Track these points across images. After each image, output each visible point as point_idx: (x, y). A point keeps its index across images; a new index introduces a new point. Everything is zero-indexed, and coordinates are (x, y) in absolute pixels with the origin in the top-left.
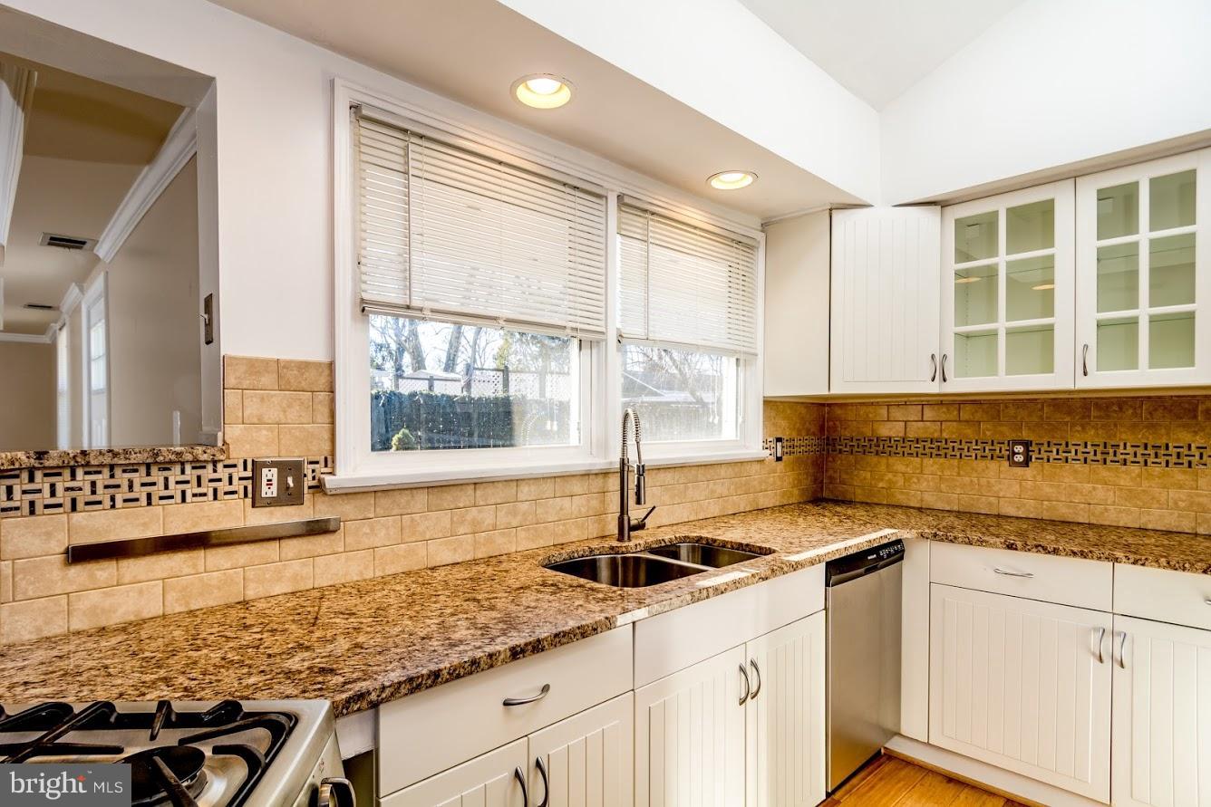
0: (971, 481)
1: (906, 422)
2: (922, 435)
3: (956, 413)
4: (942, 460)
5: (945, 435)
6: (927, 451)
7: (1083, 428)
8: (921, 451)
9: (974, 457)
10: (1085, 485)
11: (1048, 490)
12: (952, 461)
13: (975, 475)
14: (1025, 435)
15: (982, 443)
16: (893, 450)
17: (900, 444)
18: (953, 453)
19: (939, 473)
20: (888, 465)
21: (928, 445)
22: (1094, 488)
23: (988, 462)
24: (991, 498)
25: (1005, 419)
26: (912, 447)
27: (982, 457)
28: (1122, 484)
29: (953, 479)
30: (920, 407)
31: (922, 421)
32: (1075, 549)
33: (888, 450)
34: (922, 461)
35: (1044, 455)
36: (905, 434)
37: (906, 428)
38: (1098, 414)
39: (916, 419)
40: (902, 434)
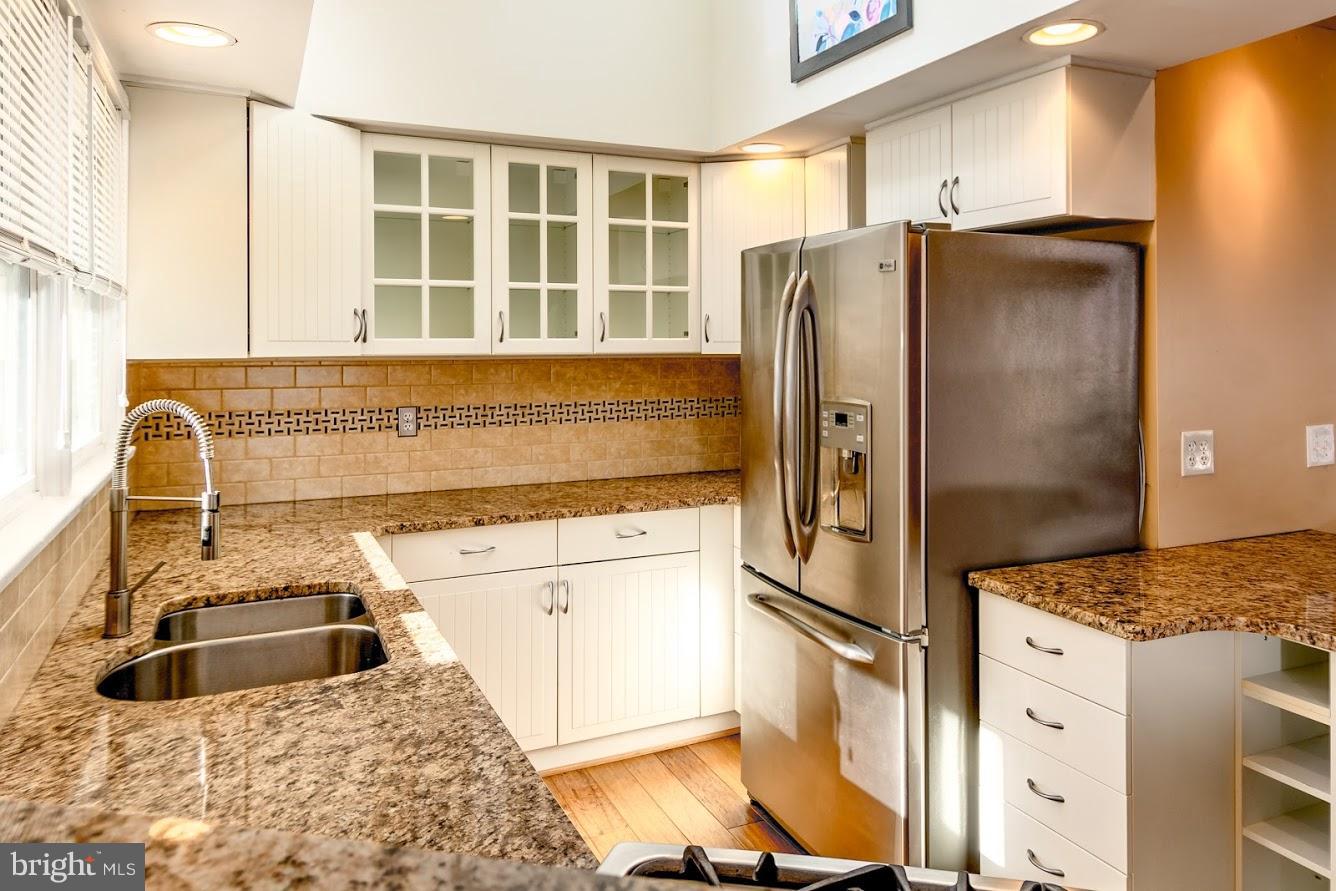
0: (357, 458)
1: (272, 388)
2: (295, 407)
3: (338, 376)
4: (321, 436)
5: (325, 405)
6: (303, 426)
7: (467, 392)
8: (293, 427)
9: (360, 429)
10: (469, 450)
11: (436, 459)
12: (333, 436)
13: (360, 450)
14: (415, 401)
15: (369, 412)
16: (255, 428)
17: (265, 419)
18: (335, 427)
19: (318, 453)
20: (246, 451)
21: (303, 418)
22: (476, 452)
23: (375, 434)
24: (379, 476)
25: (393, 383)
26: (282, 423)
27: (369, 428)
28: (498, 444)
29: (336, 459)
30: (293, 368)
31: (295, 387)
32: (532, 513)
33: (246, 428)
34: (295, 440)
35: (432, 422)
36: (272, 405)
37: (272, 397)
38: (479, 376)
39: (287, 385)
40: (266, 406)
